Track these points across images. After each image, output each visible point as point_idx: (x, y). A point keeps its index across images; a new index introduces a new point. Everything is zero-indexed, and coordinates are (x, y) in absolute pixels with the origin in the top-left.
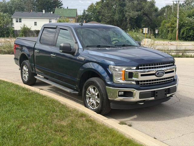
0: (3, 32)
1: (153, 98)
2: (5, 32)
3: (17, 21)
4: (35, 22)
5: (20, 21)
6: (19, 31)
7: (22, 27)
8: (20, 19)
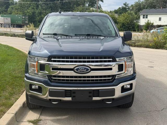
0: (129, 27)
1: (69, 99)
2: (131, 27)
3: (144, 18)
4: (159, 18)
5: (147, 18)
6: (143, 25)
7: (146, 22)
8: (147, 16)
